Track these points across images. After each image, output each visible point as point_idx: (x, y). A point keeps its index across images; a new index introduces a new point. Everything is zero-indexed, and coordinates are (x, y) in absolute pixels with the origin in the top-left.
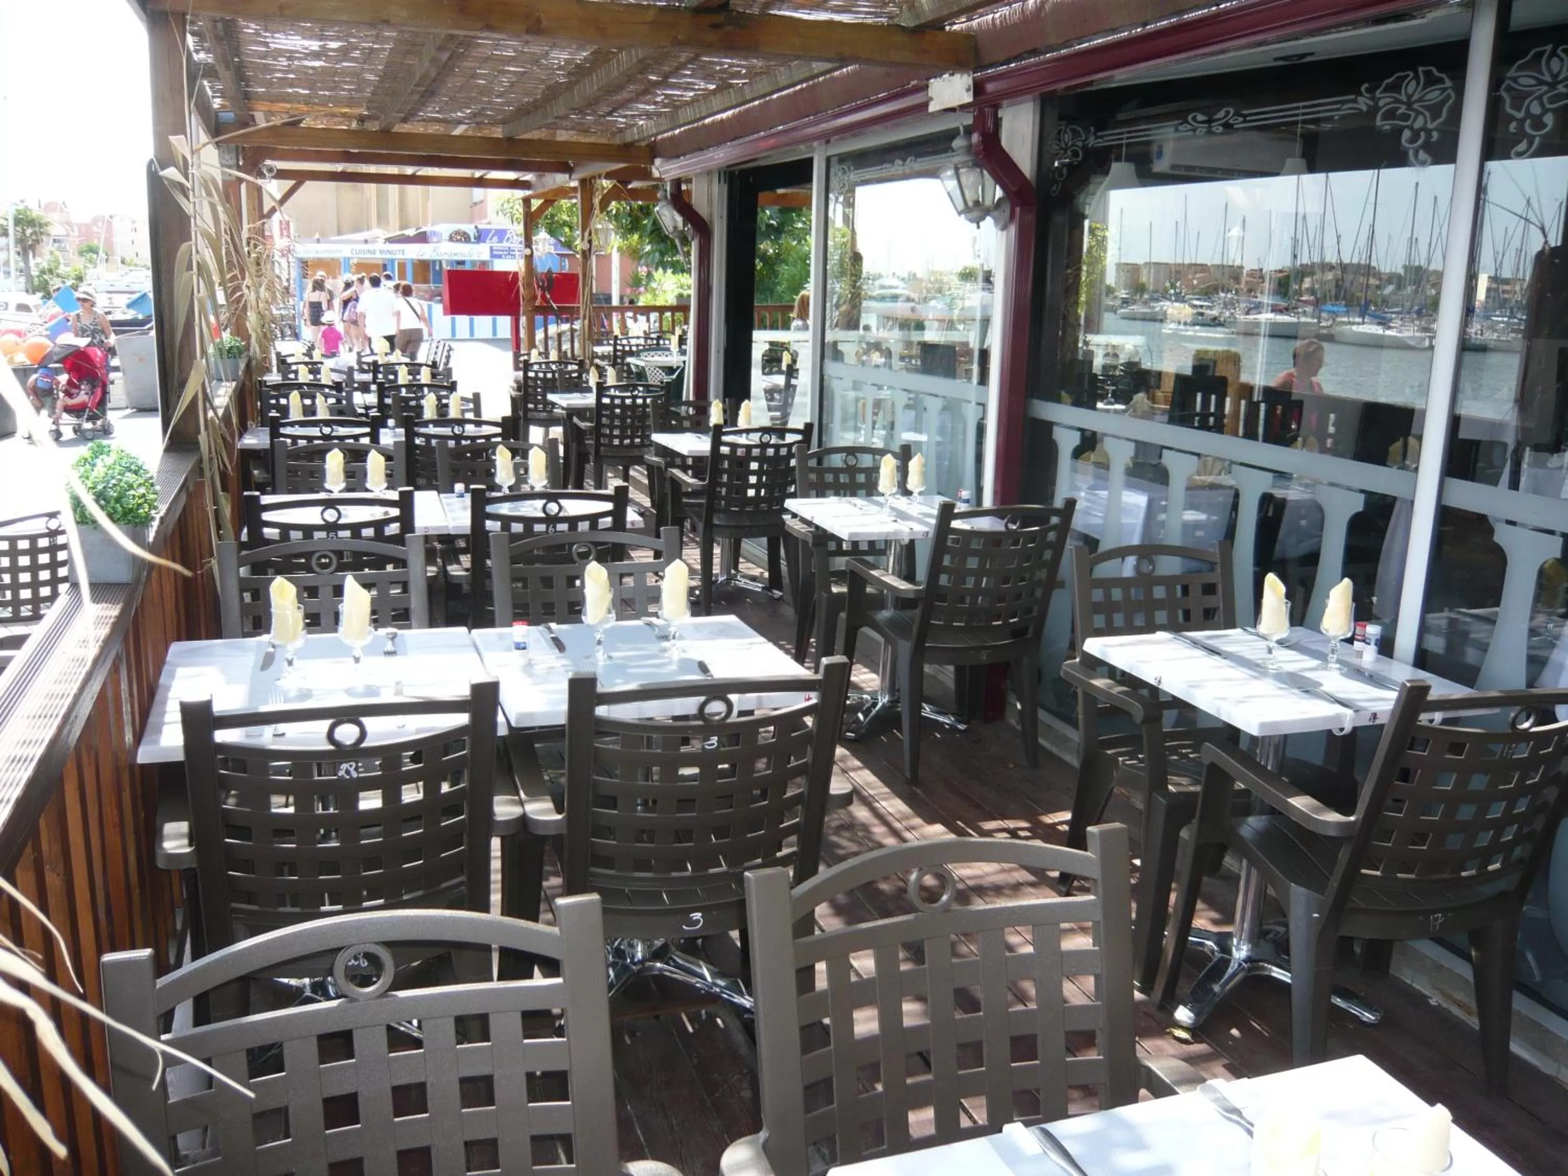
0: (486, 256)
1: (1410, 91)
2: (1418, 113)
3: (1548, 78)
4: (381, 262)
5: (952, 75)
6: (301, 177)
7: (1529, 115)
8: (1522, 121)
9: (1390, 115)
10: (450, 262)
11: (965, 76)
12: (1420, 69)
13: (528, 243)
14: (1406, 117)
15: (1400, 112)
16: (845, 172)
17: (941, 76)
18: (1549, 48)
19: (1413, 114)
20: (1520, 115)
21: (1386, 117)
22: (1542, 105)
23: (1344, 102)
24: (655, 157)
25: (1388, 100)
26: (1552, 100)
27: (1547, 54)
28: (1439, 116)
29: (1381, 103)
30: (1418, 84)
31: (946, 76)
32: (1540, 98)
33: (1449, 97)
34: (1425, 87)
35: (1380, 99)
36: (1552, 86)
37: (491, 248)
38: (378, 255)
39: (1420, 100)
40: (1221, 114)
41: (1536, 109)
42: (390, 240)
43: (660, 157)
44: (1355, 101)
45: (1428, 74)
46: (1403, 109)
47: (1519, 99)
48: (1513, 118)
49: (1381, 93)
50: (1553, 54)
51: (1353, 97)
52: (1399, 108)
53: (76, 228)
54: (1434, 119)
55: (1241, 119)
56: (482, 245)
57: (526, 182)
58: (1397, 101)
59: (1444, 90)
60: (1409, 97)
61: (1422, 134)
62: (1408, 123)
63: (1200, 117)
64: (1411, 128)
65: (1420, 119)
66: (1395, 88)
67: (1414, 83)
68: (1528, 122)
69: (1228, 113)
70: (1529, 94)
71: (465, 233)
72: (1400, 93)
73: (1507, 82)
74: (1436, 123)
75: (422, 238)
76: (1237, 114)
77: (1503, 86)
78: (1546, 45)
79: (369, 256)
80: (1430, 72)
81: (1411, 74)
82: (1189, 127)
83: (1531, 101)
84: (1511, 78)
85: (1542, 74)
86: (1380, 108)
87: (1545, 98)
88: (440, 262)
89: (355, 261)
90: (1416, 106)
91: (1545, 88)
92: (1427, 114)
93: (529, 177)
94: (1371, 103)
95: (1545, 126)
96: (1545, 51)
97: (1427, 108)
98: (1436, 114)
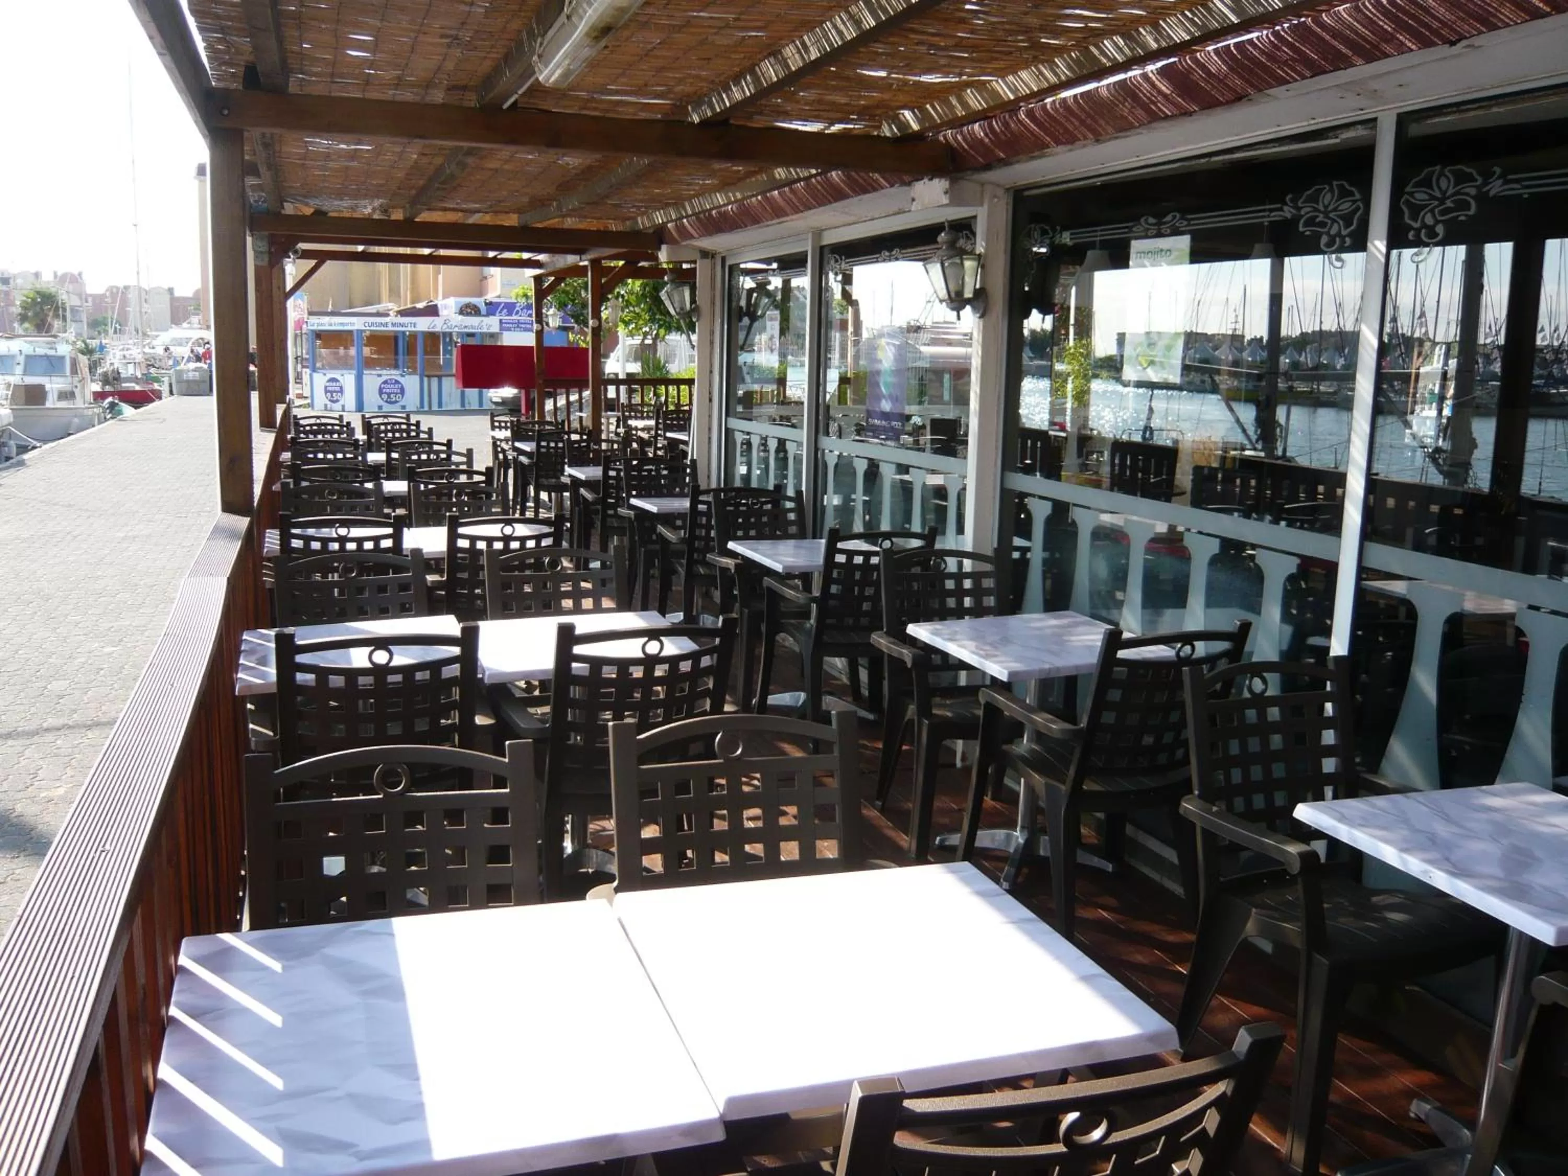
0: (495, 329)
1: (1326, 202)
2: (1334, 221)
3: (1438, 194)
4: (392, 334)
5: (931, 179)
6: (321, 258)
7: (1425, 226)
8: (1418, 231)
9: (1310, 222)
10: (461, 335)
11: (943, 181)
12: (1335, 183)
13: (540, 318)
14: (1323, 224)
15: (1318, 220)
16: (836, 261)
17: (922, 179)
18: (1438, 168)
19: (1329, 222)
20: (1416, 225)
21: (1306, 224)
22: (1434, 216)
23: (1271, 210)
24: (663, 243)
25: (1308, 209)
26: (1443, 213)
27: (1437, 173)
28: (1351, 224)
29: (1303, 212)
30: (1333, 197)
31: (926, 180)
32: (1432, 211)
33: (1358, 209)
34: (1340, 198)
35: (1302, 208)
36: (1442, 201)
37: (501, 320)
38: (390, 328)
39: (1335, 210)
40: (1169, 218)
41: (1429, 220)
42: (403, 313)
43: (666, 243)
44: (1281, 209)
45: (1341, 187)
46: (1321, 218)
47: (1416, 210)
48: (1412, 228)
49: (1303, 203)
50: (1441, 174)
51: (1279, 206)
52: (1317, 217)
53: (90, 299)
54: (1347, 227)
55: (1185, 223)
56: (491, 317)
57: (538, 261)
58: (1316, 210)
59: (1354, 202)
60: (1326, 207)
61: (1338, 240)
62: (1326, 230)
63: (1152, 220)
64: (1328, 233)
65: (1336, 226)
66: (1314, 199)
67: (1329, 196)
68: (1423, 231)
69: (1174, 217)
70: (1423, 207)
71: (475, 306)
72: (1318, 204)
73: (1406, 196)
74: (1349, 230)
75: (432, 311)
76: (1182, 218)
77: (1403, 200)
78: (1436, 165)
79: (382, 328)
80: (1342, 186)
81: (1327, 187)
82: (1142, 229)
83: (1426, 214)
84: (1408, 193)
85: (1433, 190)
86: (1302, 216)
87: (1436, 211)
88: (450, 334)
89: (368, 333)
90: (1331, 215)
91: (1436, 203)
92: (1341, 223)
93: (542, 257)
94: (1294, 211)
95: (1437, 235)
96: (1434, 172)
97: (1341, 217)
98: (1348, 224)
